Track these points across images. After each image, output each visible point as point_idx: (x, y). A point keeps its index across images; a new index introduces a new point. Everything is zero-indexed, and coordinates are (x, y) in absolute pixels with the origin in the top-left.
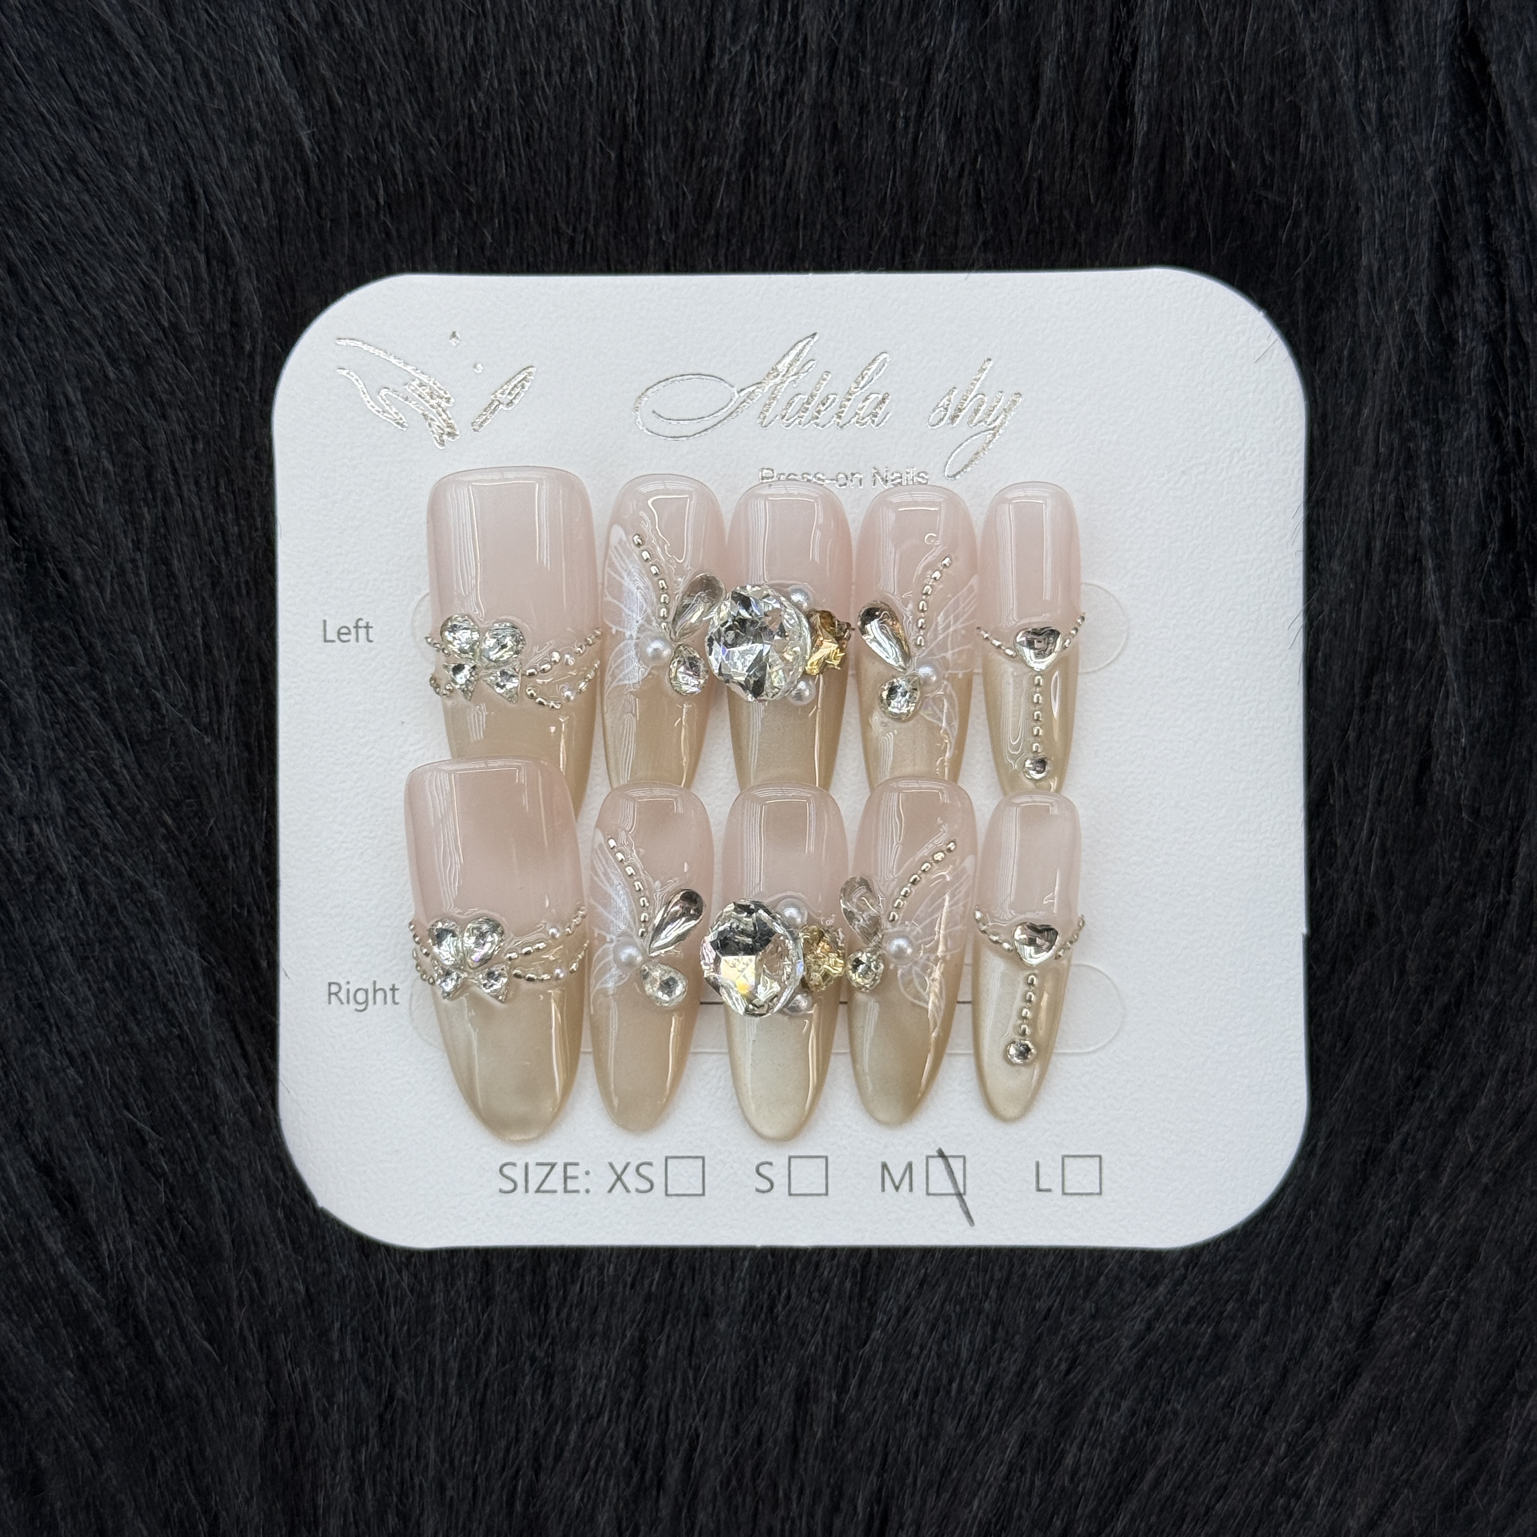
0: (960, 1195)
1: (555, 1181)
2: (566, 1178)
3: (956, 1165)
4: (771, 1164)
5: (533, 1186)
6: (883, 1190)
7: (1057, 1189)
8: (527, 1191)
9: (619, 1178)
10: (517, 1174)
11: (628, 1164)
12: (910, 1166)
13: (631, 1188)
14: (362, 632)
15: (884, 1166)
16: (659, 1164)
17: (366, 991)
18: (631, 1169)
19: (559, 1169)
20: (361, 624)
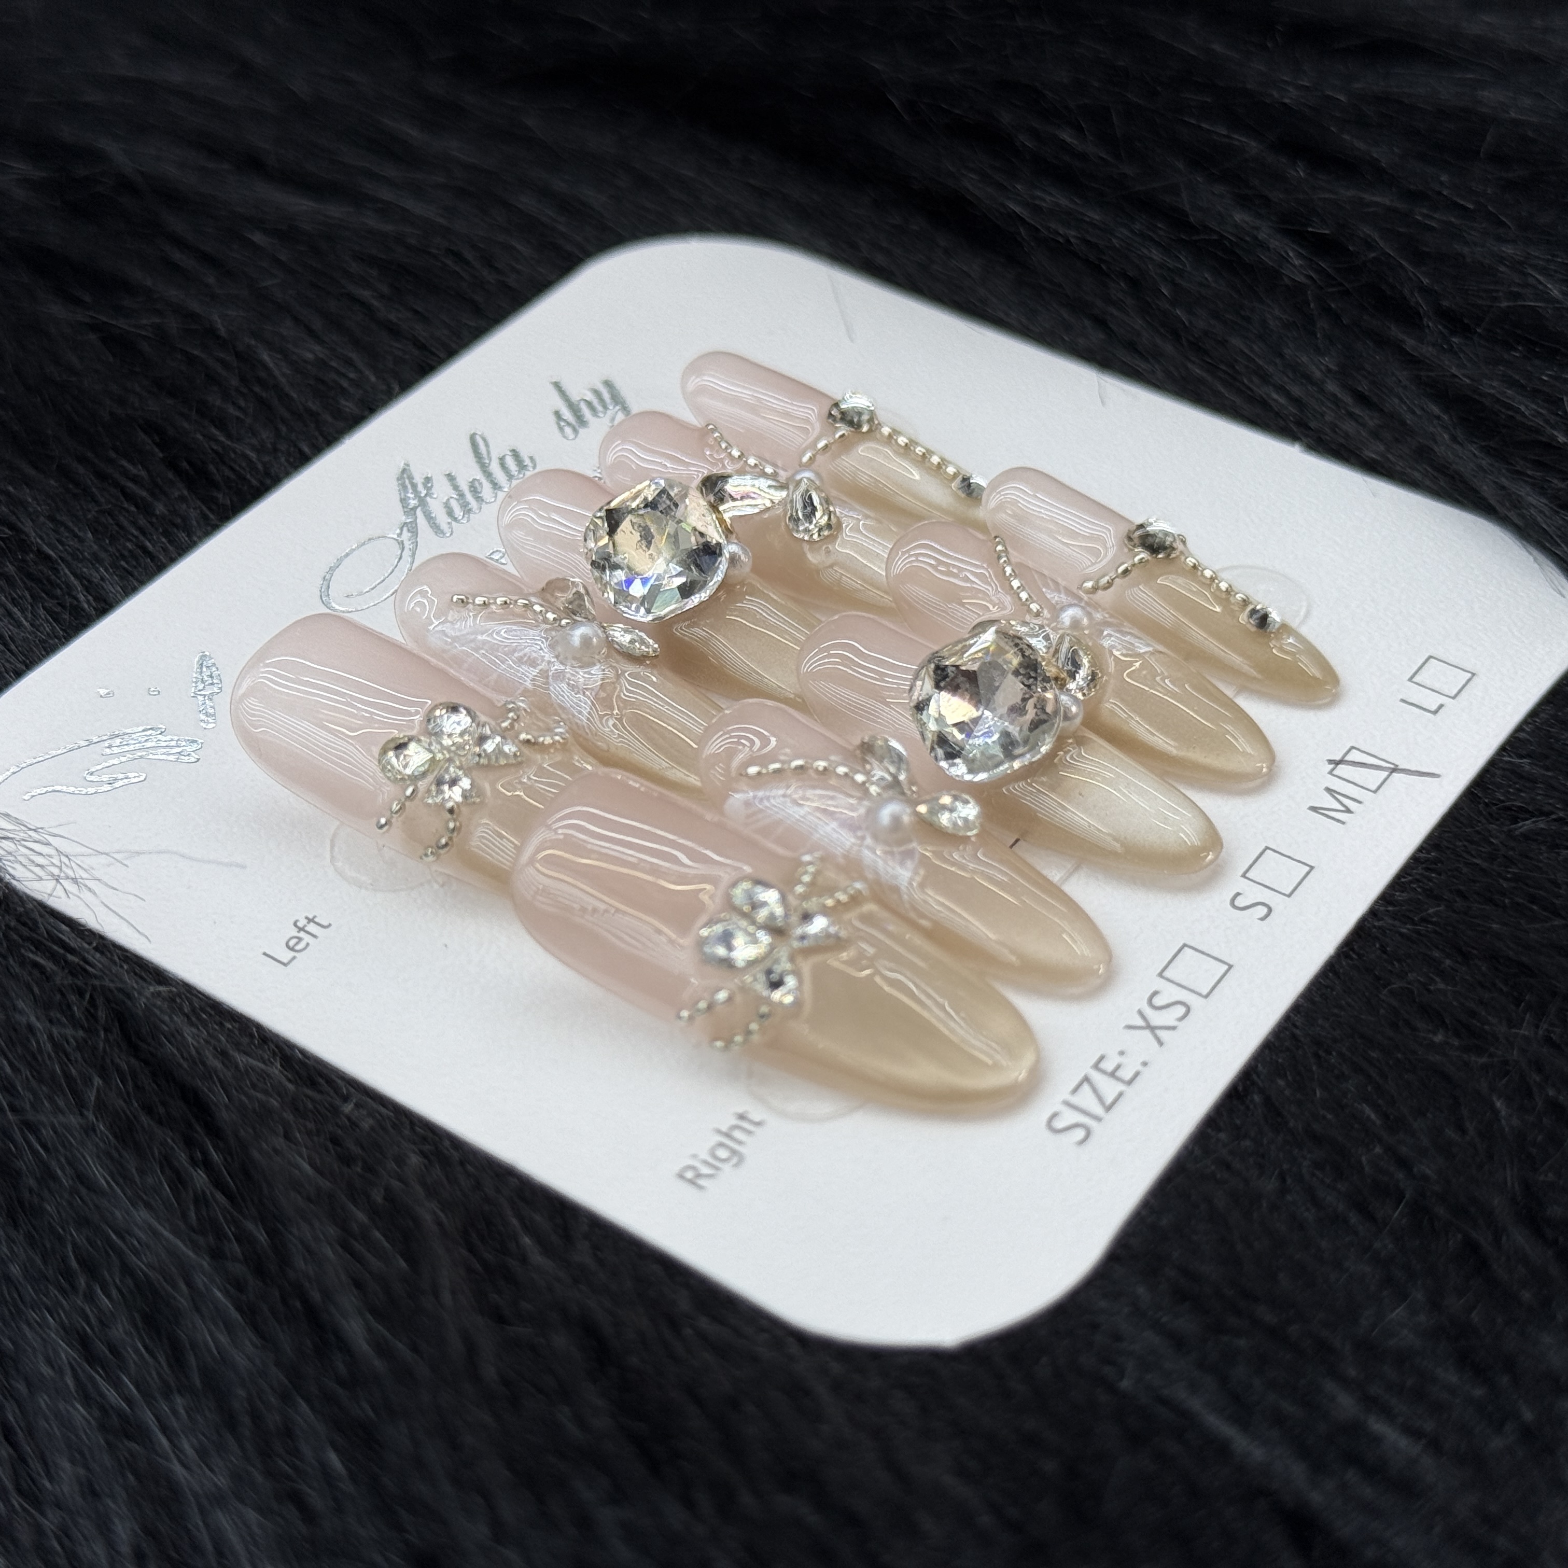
0: (1395, 770)
1: (1110, 1089)
2: (1113, 1075)
3: (1355, 756)
4: (1238, 894)
5: (1098, 1110)
6: (1343, 823)
7: (1442, 700)
8: (1098, 1119)
9: (1152, 1029)
10: (1069, 1117)
11: (1140, 1013)
12: (1328, 790)
13: (1172, 1023)
14: (311, 928)
15: (1314, 809)
16: (1160, 984)
17: (721, 1145)
18: (1148, 1012)
19: (1096, 1076)
20: (300, 924)
